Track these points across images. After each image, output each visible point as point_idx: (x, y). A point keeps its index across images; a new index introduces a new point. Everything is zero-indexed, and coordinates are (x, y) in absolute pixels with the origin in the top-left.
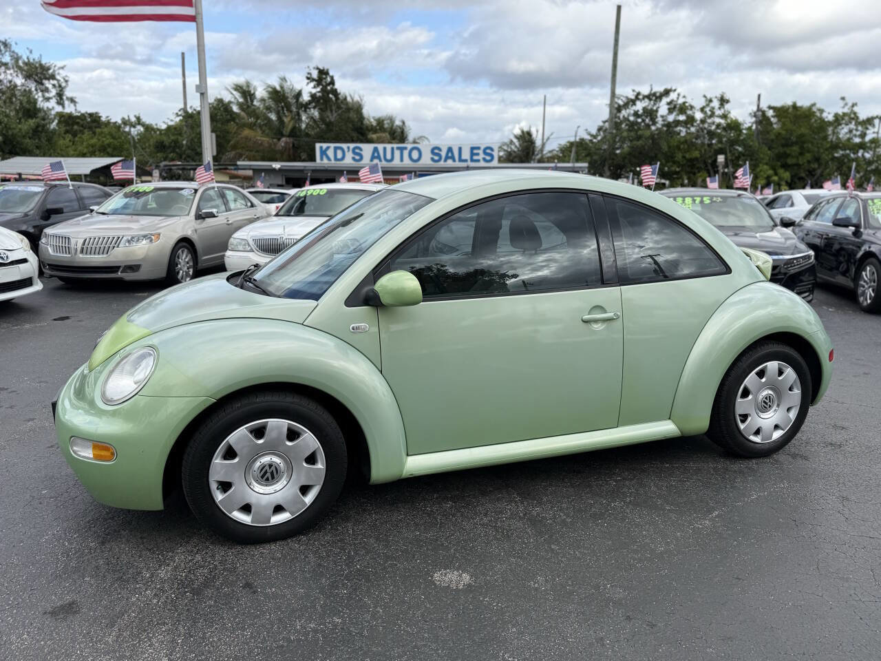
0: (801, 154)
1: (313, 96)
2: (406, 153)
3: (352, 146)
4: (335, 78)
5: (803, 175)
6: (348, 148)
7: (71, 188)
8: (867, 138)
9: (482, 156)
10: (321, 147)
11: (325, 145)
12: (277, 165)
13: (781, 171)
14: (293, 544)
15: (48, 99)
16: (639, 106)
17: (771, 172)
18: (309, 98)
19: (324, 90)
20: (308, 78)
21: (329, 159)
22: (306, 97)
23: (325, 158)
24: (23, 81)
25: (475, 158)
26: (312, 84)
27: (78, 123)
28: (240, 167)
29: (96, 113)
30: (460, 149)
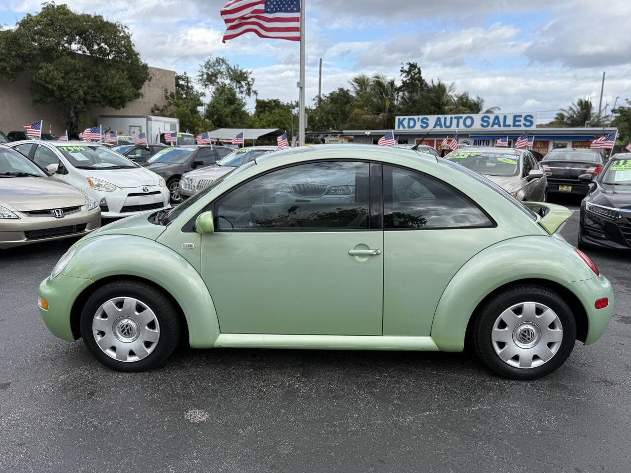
1: (404, 83)
2: (461, 121)
3: (421, 117)
4: (421, 69)
6: (419, 119)
7: (212, 149)
9: (523, 122)
10: (399, 119)
11: (402, 118)
12: (368, 133)
14: (138, 376)
15: (242, 92)
18: (402, 84)
19: (412, 78)
20: (402, 71)
21: (404, 127)
22: (398, 84)
23: (401, 126)
24: (230, 82)
25: (517, 123)
26: (404, 75)
27: (267, 106)
28: (345, 134)
29: (278, 99)
30: (505, 117)
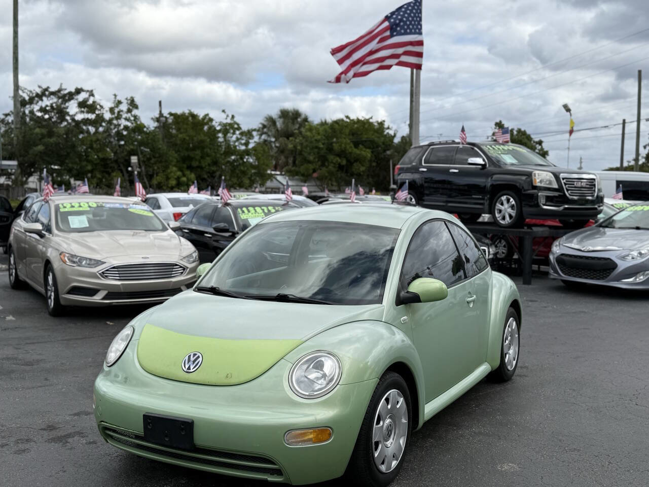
0: (202, 157)
5: (206, 176)
8: (251, 146)
13: (188, 172)
16: (46, 102)
17: (179, 173)
